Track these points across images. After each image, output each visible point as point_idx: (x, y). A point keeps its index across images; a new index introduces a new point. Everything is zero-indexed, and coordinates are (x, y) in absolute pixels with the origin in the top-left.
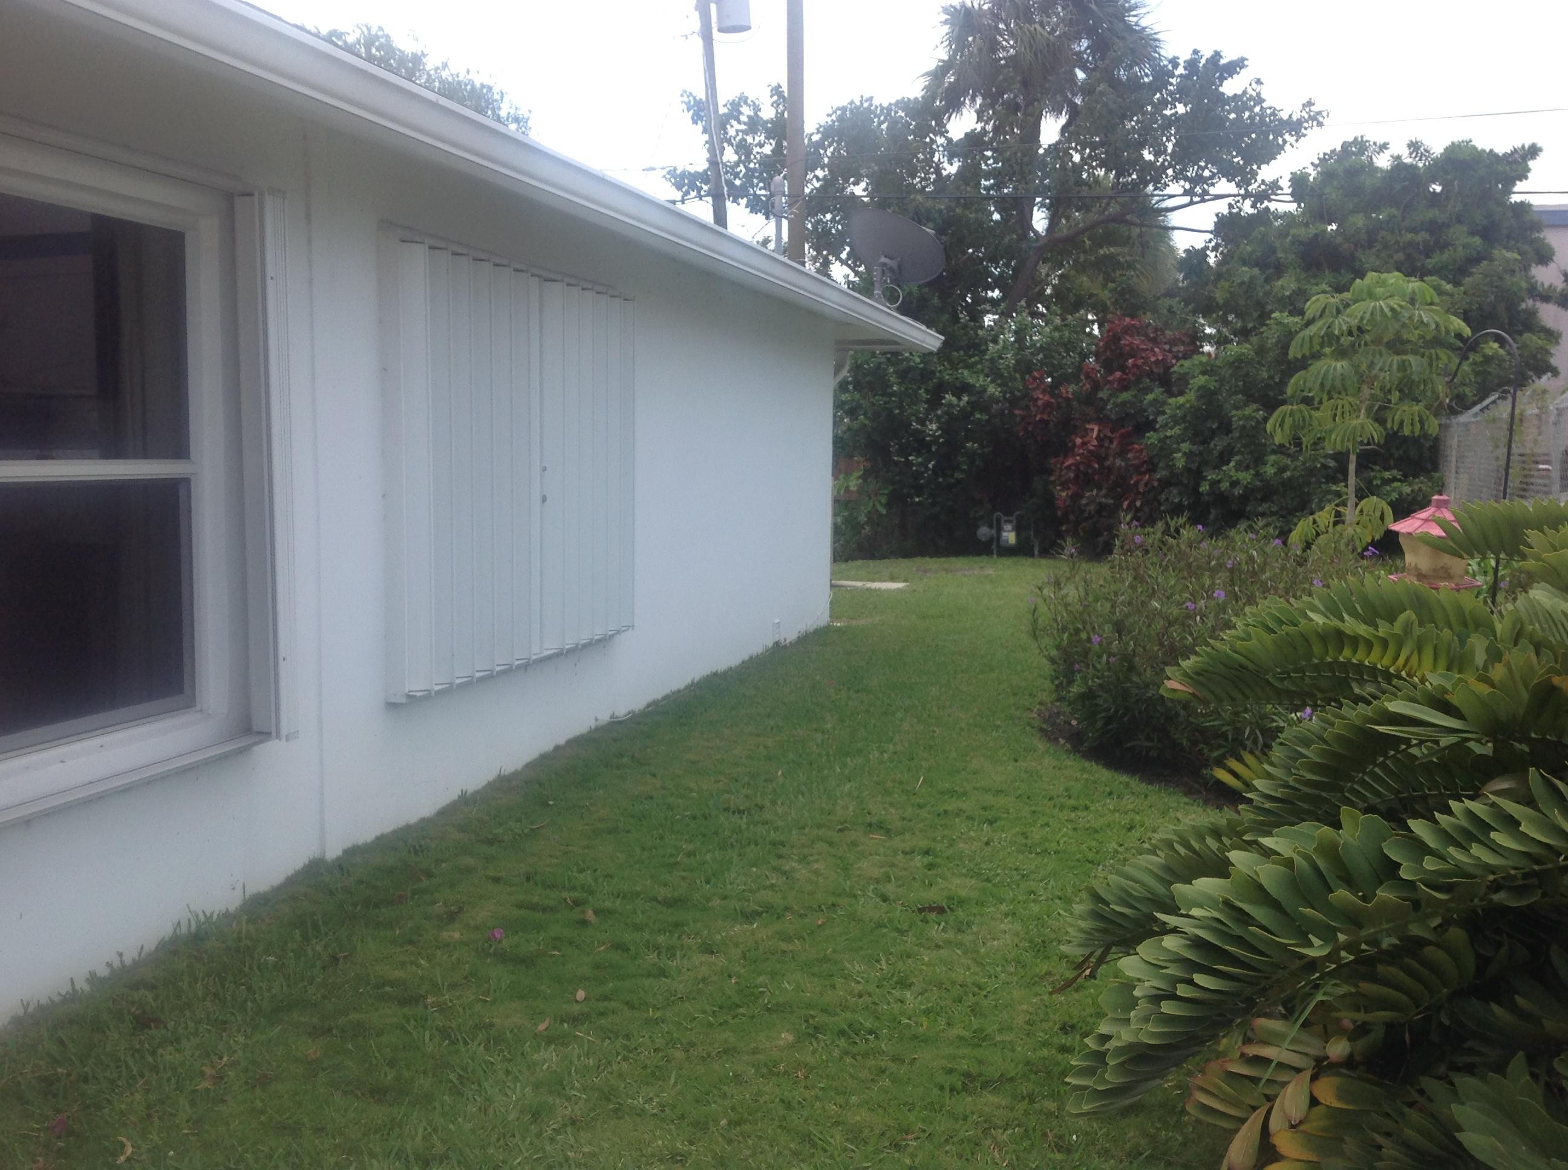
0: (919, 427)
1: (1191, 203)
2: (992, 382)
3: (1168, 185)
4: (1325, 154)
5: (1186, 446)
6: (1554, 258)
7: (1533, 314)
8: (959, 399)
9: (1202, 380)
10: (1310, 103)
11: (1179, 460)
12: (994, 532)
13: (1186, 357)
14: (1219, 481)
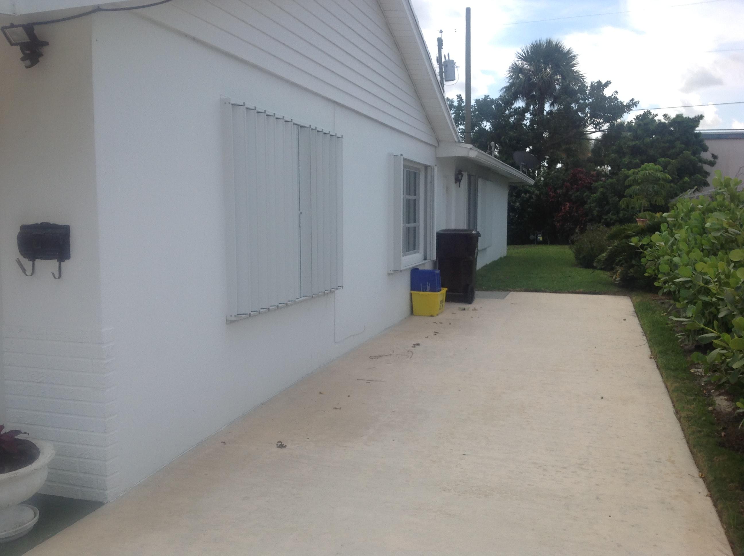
0: (513, 204)
1: (596, 131)
2: (536, 190)
3: (588, 126)
4: (638, 116)
5: (597, 209)
6: (709, 150)
7: (701, 167)
8: (526, 195)
9: (601, 189)
10: (633, 100)
11: (595, 213)
12: (535, 237)
13: (596, 182)
14: (607, 219)
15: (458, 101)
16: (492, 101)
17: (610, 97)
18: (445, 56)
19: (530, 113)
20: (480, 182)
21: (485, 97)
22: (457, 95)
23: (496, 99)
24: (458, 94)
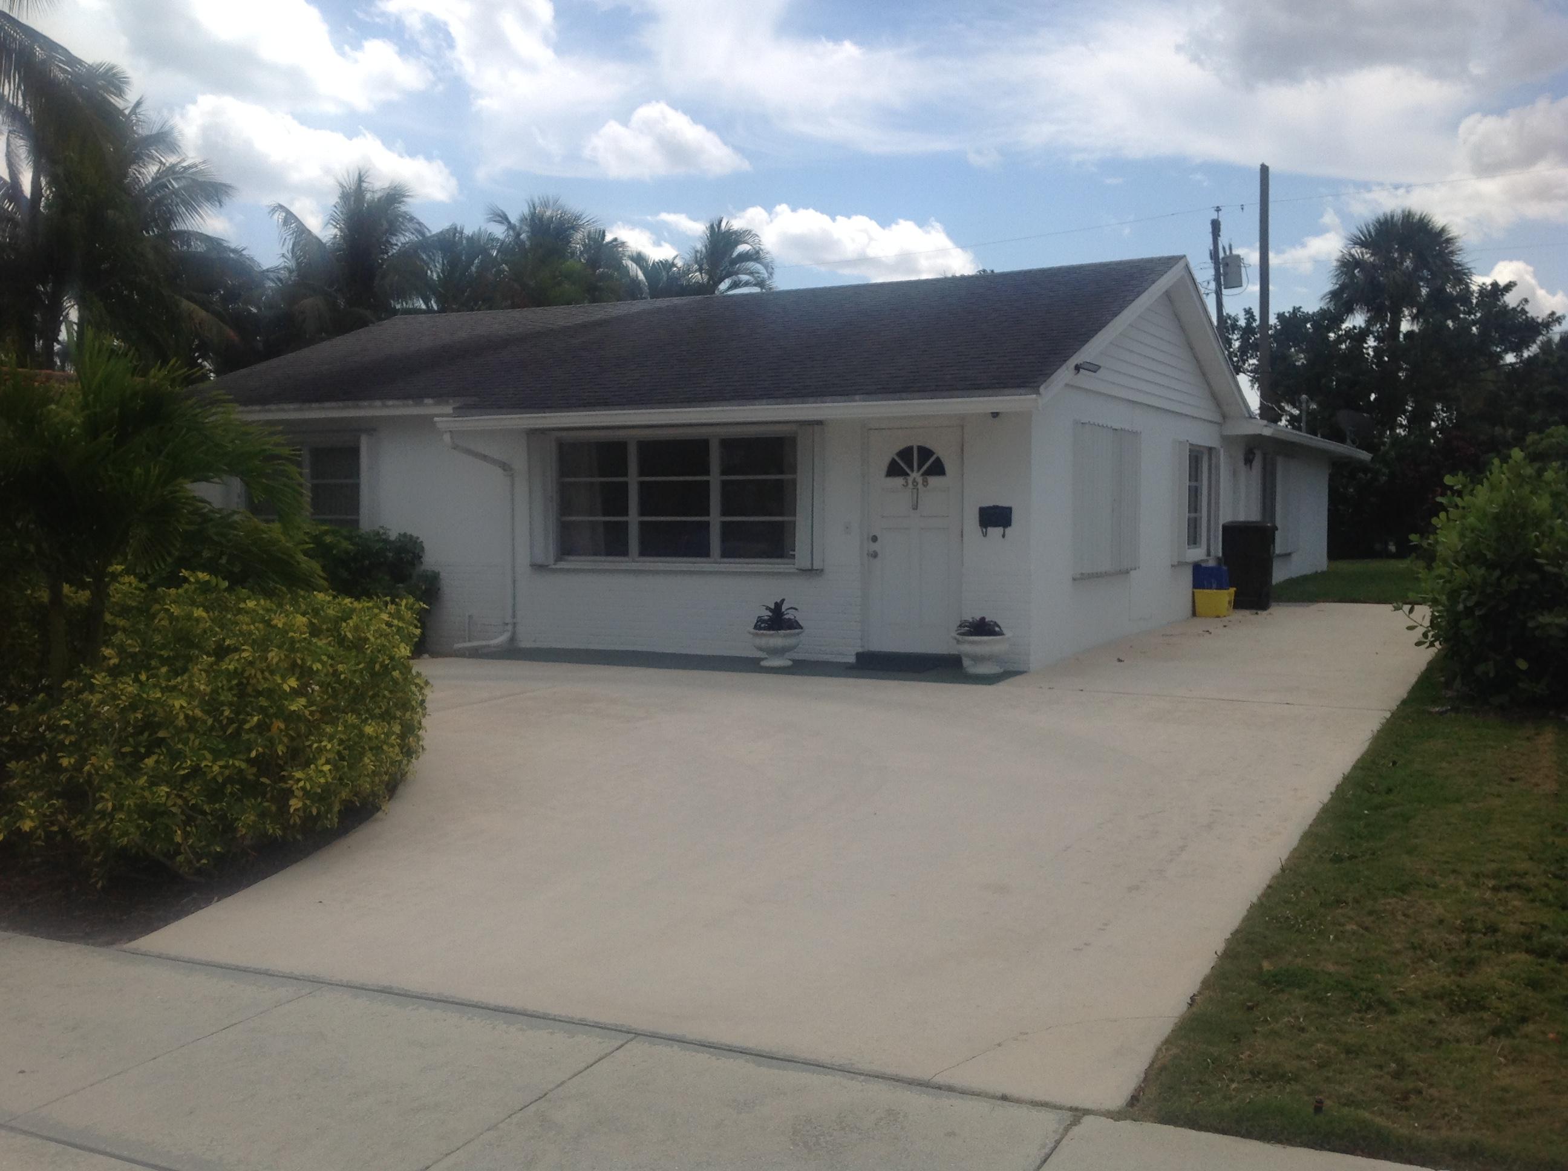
10: (1554, 313)
12: (1384, 546)
15: (1245, 319)
16: (1307, 318)
17: (1514, 309)
18: (1224, 248)
19: (1374, 337)
20: (1280, 462)
21: (1294, 311)
22: (1245, 309)
23: (1314, 313)
24: (1247, 307)
